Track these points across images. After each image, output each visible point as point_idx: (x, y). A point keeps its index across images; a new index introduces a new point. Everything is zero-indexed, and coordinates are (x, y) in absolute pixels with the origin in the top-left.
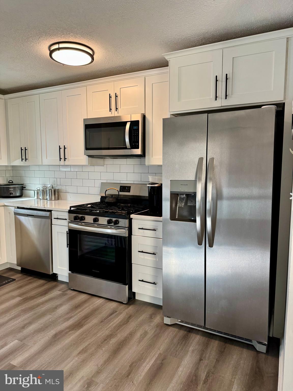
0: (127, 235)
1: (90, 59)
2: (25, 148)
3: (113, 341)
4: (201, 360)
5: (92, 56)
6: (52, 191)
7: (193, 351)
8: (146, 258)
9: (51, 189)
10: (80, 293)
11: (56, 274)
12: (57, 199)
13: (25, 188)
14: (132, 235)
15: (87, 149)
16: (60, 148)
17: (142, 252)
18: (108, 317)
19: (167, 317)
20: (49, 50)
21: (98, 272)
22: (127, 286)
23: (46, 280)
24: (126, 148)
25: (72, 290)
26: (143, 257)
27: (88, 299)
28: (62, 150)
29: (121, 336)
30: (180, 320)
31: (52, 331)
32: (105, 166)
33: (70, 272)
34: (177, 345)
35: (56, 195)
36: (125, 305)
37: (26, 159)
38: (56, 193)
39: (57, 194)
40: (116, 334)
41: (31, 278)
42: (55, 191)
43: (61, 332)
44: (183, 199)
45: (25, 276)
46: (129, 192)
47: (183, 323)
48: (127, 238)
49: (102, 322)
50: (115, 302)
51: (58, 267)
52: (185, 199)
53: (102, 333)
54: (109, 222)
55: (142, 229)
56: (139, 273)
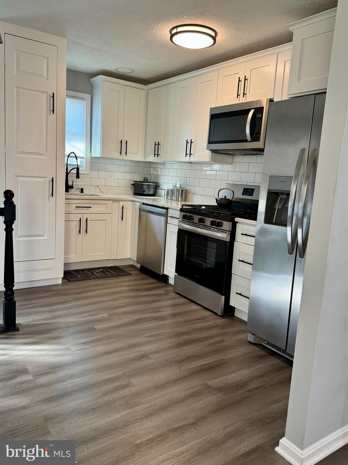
0: (228, 240)
1: (211, 41)
2: (158, 142)
3: (186, 337)
4: (262, 376)
5: (214, 38)
6: (179, 191)
7: (259, 368)
8: (246, 269)
9: (179, 189)
10: (182, 297)
11: (168, 276)
12: (183, 200)
13: (159, 187)
14: (235, 240)
15: (210, 142)
16: (187, 142)
17: (243, 261)
18: (194, 320)
19: (252, 334)
20: (171, 33)
21: (199, 277)
22: (223, 297)
23: (157, 281)
24: (246, 141)
25: (176, 293)
26: (243, 268)
27: (187, 303)
28: (189, 145)
29: (194, 336)
30: (267, 342)
31: (138, 316)
32: (234, 164)
33: (176, 274)
34: (247, 359)
35: (183, 196)
36: (218, 317)
37: (158, 155)
38: (184, 194)
39: (185, 196)
40: (192, 334)
41: (145, 276)
42: (182, 191)
43: (145, 318)
44: (283, 200)
45: (141, 274)
46: (252, 195)
47: (269, 345)
48: (228, 243)
49: (186, 322)
50: (210, 312)
51: (169, 269)
52: (284, 200)
53: (179, 329)
54: (212, 223)
55: (246, 235)
56: (238, 285)
